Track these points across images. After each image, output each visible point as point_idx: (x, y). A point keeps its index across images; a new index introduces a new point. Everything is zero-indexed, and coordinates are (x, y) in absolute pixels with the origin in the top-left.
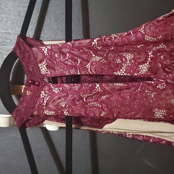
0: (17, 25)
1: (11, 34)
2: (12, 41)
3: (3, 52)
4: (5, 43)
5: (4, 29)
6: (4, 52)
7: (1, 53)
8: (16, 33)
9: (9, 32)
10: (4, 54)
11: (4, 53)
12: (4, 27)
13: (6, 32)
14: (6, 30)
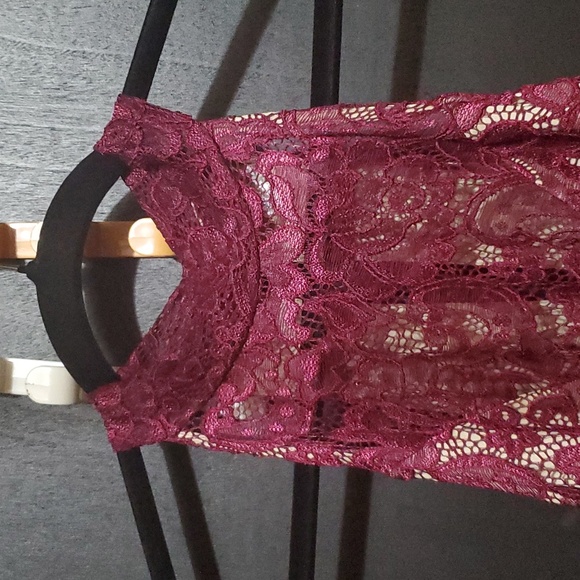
0: (115, 25)
1: (93, 56)
2: (95, 84)
3: (57, 126)
4: (66, 93)
5: (65, 38)
6: (62, 126)
7: (53, 129)
8: (111, 52)
9: (86, 49)
10: (62, 134)
11: (60, 130)
12: (66, 33)
13: (72, 50)
14: (74, 43)
